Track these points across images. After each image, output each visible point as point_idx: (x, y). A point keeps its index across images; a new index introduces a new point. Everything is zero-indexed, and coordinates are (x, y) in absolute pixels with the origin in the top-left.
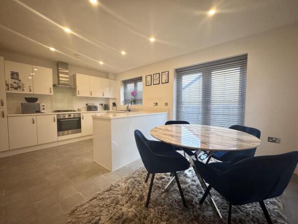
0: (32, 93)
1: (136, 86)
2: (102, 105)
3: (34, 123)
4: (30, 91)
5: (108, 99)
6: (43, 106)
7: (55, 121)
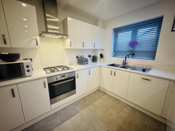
0: (8, 45)
1: (135, 34)
2: (90, 56)
3: (14, 96)
4: (5, 43)
5: (95, 50)
6: (28, 66)
7: (45, 87)
